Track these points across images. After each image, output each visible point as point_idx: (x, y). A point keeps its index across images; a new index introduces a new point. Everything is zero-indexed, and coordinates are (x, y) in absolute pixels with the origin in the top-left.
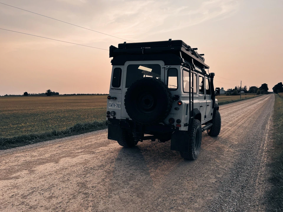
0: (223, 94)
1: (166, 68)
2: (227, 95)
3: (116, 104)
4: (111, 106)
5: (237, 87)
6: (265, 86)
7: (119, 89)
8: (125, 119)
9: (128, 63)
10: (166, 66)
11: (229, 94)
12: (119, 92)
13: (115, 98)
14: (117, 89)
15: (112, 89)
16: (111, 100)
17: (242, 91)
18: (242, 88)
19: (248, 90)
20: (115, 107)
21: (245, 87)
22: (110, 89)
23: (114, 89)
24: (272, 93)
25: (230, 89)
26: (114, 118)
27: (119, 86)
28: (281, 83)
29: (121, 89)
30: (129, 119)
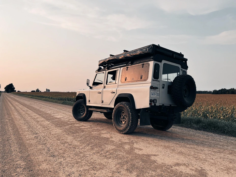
3: (156, 93)
4: (153, 94)
7: (158, 81)
9: (164, 62)
10: (182, 69)
12: (158, 83)
13: (156, 88)
14: (157, 81)
15: (153, 80)
16: (153, 89)
20: (156, 95)
22: (152, 80)
23: (155, 80)
24: (4, 92)
26: (155, 105)
27: (158, 78)
29: (159, 81)
30: (165, 105)
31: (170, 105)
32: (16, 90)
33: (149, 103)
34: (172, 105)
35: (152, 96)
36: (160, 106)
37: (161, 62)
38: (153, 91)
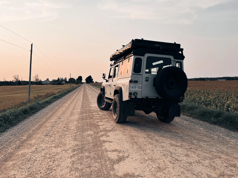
0: (49, 84)
1: (175, 61)
2: (53, 85)
3: (137, 86)
4: (133, 88)
5: (59, 78)
6: (80, 78)
7: (140, 75)
8: (145, 97)
9: (147, 55)
10: (175, 60)
11: (55, 84)
12: (140, 77)
13: (136, 82)
14: (137, 74)
15: (133, 74)
16: (133, 83)
17: (63, 81)
18: (63, 79)
19: (68, 80)
20: (137, 89)
21: (66, 78)
22: (131, 74)
23: (135, 74)
24: (85, 83)
25: (54, 80)
26: (136, 97)
27: (140, 72)
28: (90, 76)
29: (141, 75)
30: (149, 97)
31: (157, 98)
32: (94, 82)
33: (128, 96)
34: (159, 98)
35: (131, 89)
36: (142, 99)
37: (144, 55)
38: (133, 85)
